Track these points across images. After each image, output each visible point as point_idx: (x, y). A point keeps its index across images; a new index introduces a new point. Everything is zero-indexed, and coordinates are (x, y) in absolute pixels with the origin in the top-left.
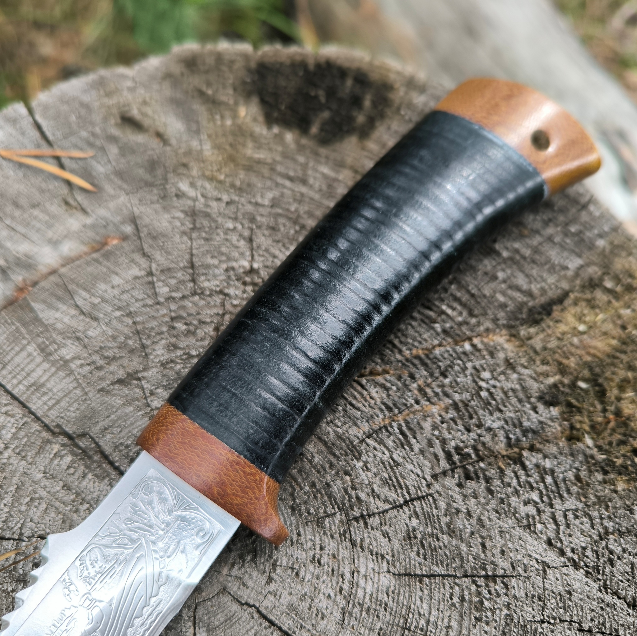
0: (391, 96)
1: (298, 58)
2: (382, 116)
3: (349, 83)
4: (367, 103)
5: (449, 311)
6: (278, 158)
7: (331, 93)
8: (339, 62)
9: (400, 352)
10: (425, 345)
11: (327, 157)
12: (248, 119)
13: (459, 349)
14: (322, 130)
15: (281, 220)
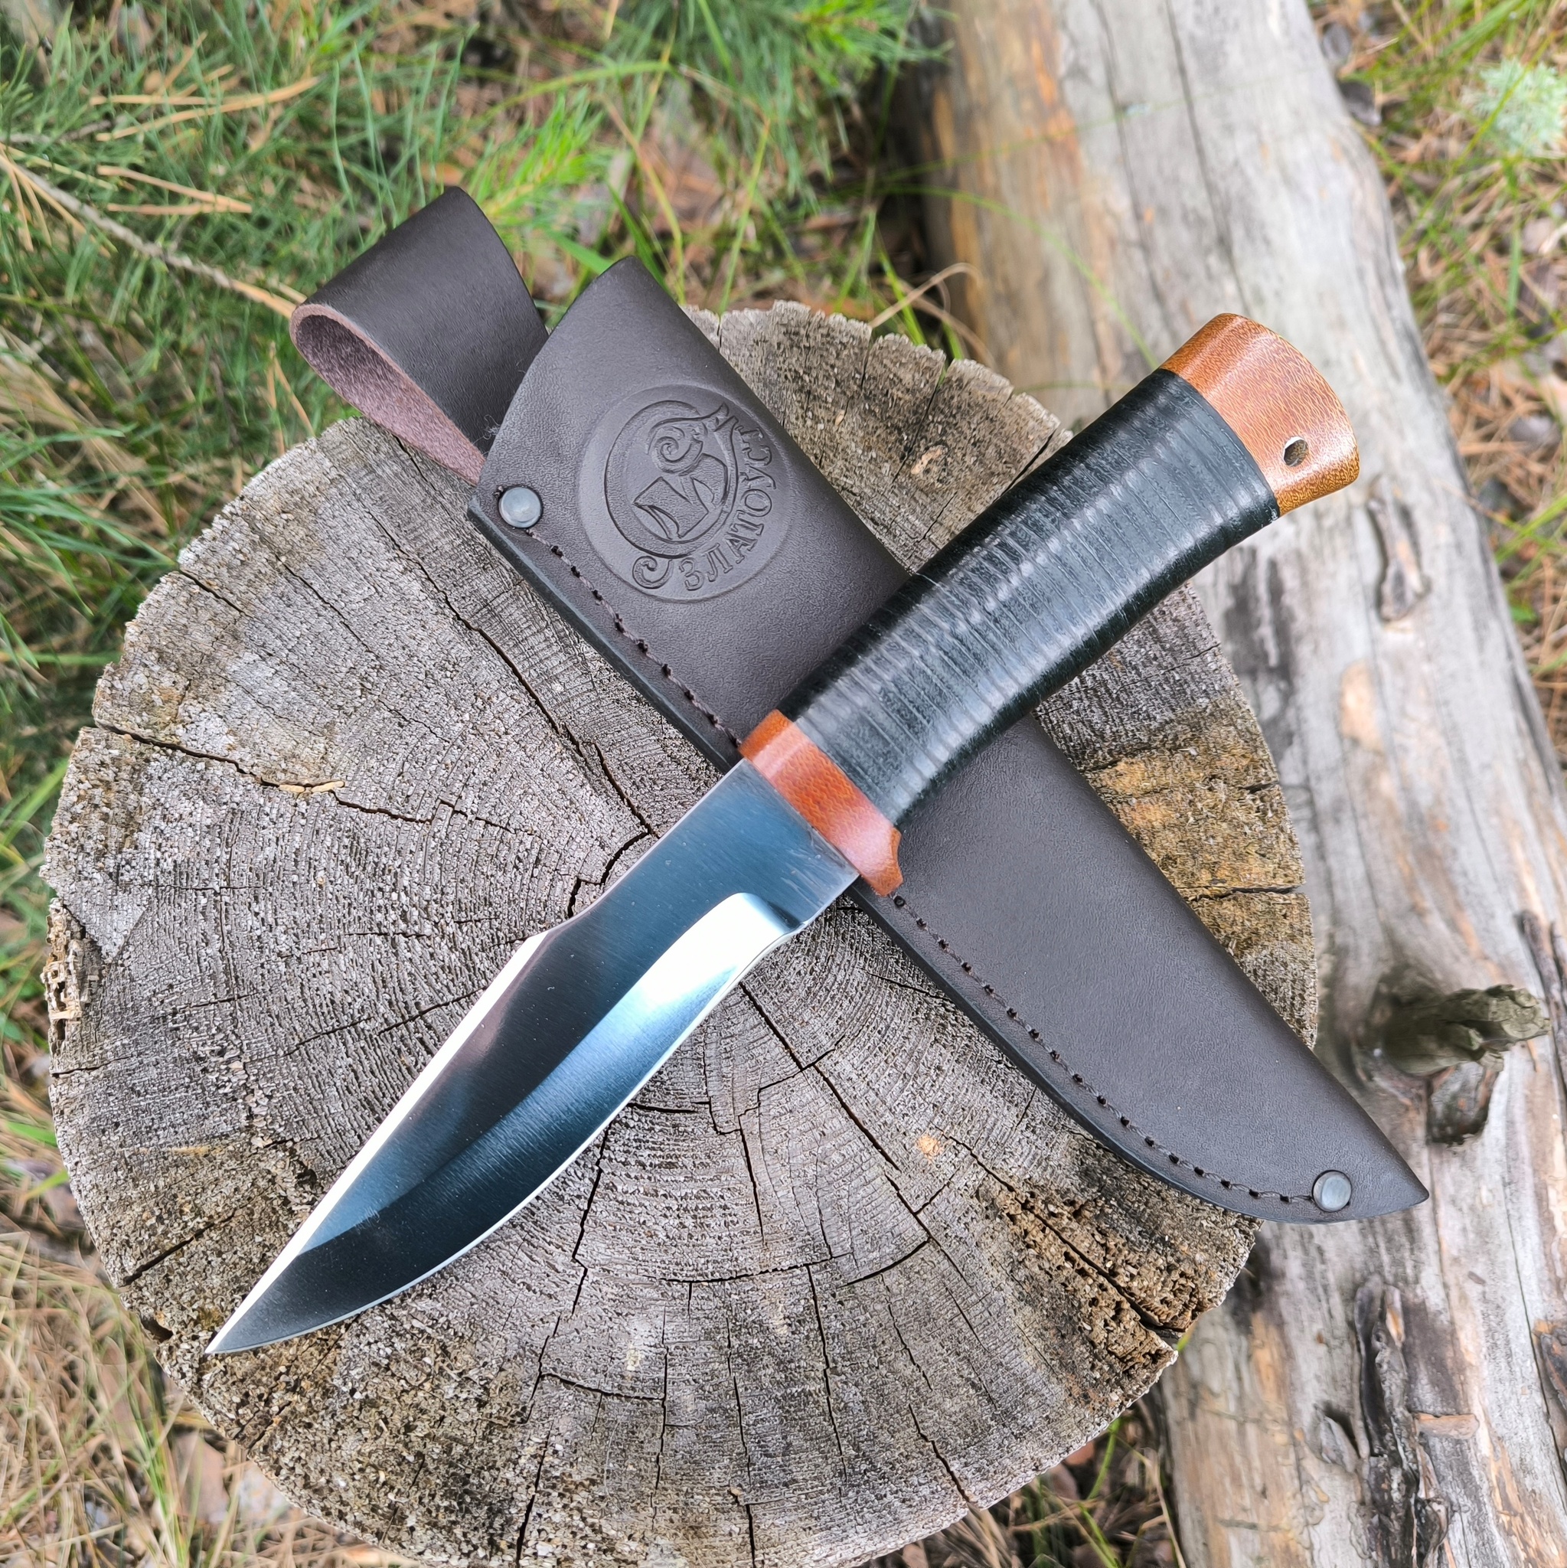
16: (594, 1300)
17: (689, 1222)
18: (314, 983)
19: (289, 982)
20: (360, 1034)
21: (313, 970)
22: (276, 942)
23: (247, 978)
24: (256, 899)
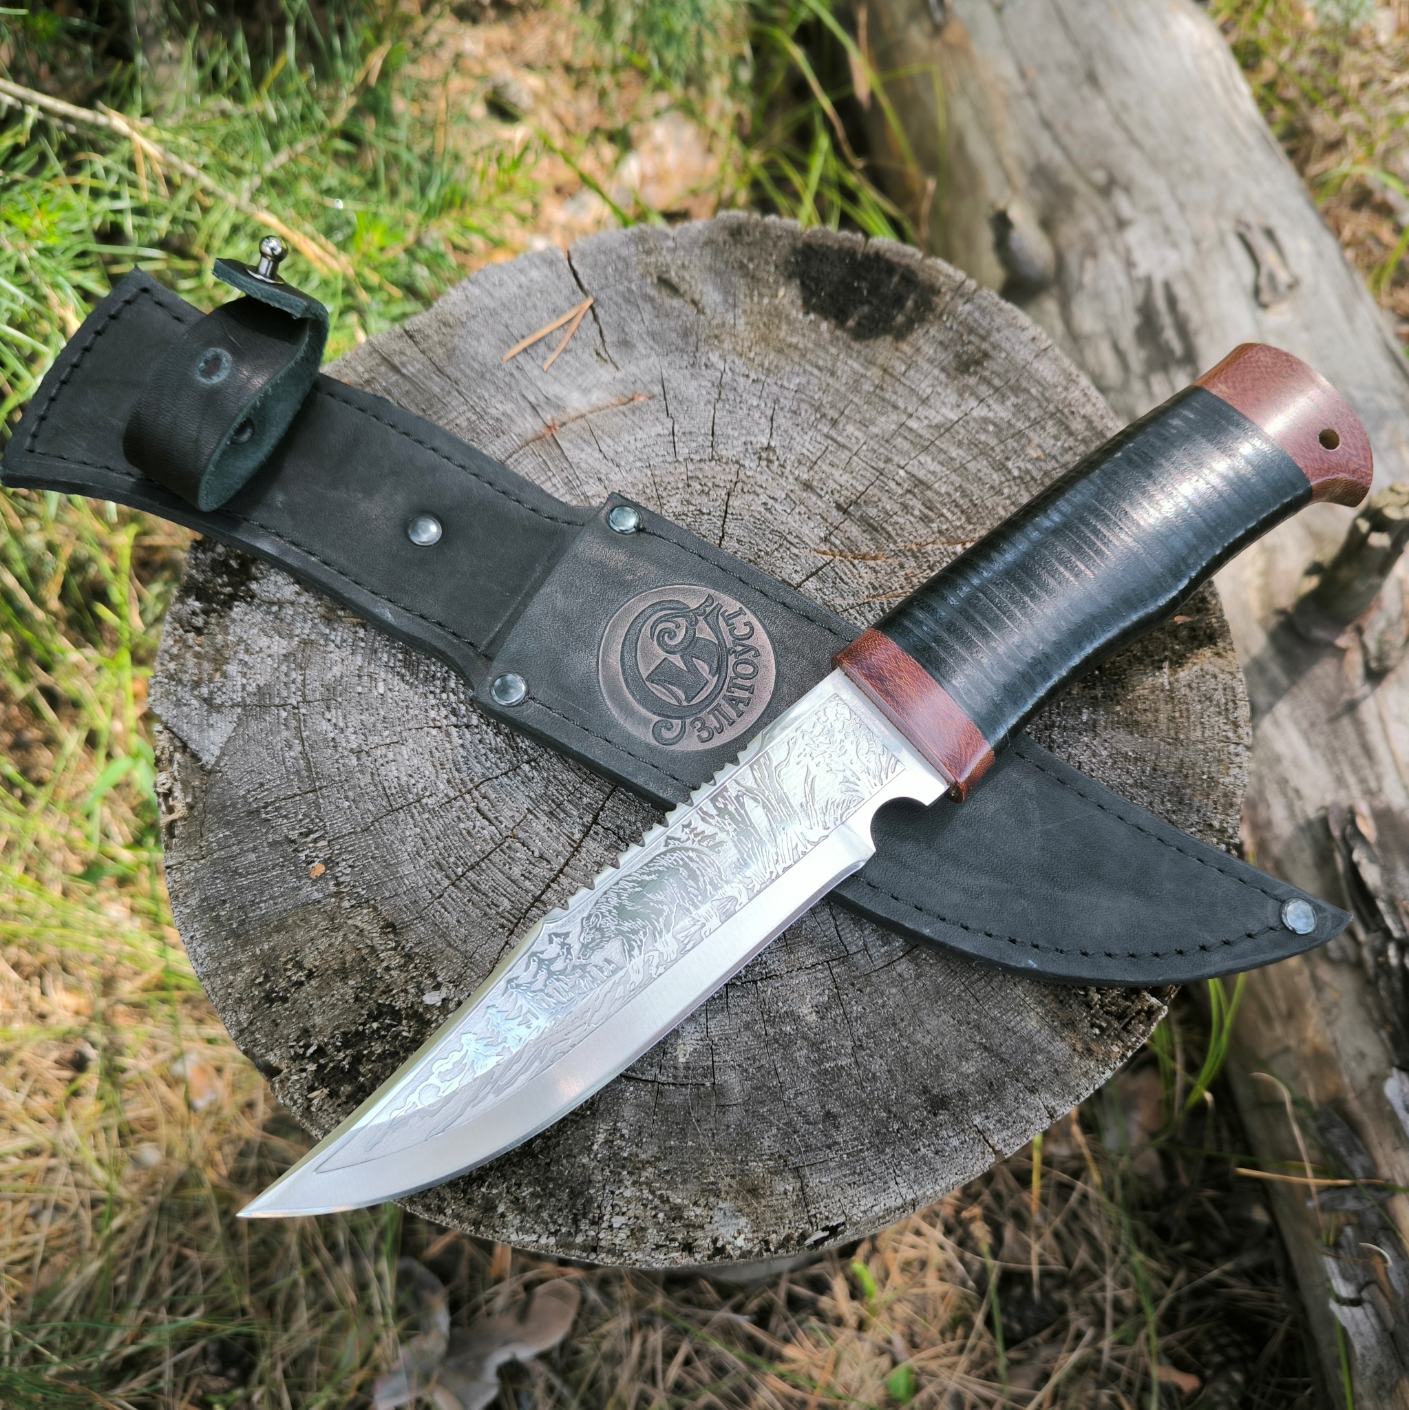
0: (936, 299)
1: (847, 244)
2: (922, 320)
3: (896, 279)
4: (910, 303)
5: (949, 515)
6: (810, 345)
7: (875, 288)
8: (888, 255)
9: (895, 542)
10: (919, 540)
11: (859, 352)
12: (785, 301)
13: (950, 549)
14: (859, 324)
15: (804, 406)
18: (383, 771)
19: (361, 772)
20: (424, 808)
21: (381, 761)
22: (348, 741)
23: (326, 772)
24: (328, 708)
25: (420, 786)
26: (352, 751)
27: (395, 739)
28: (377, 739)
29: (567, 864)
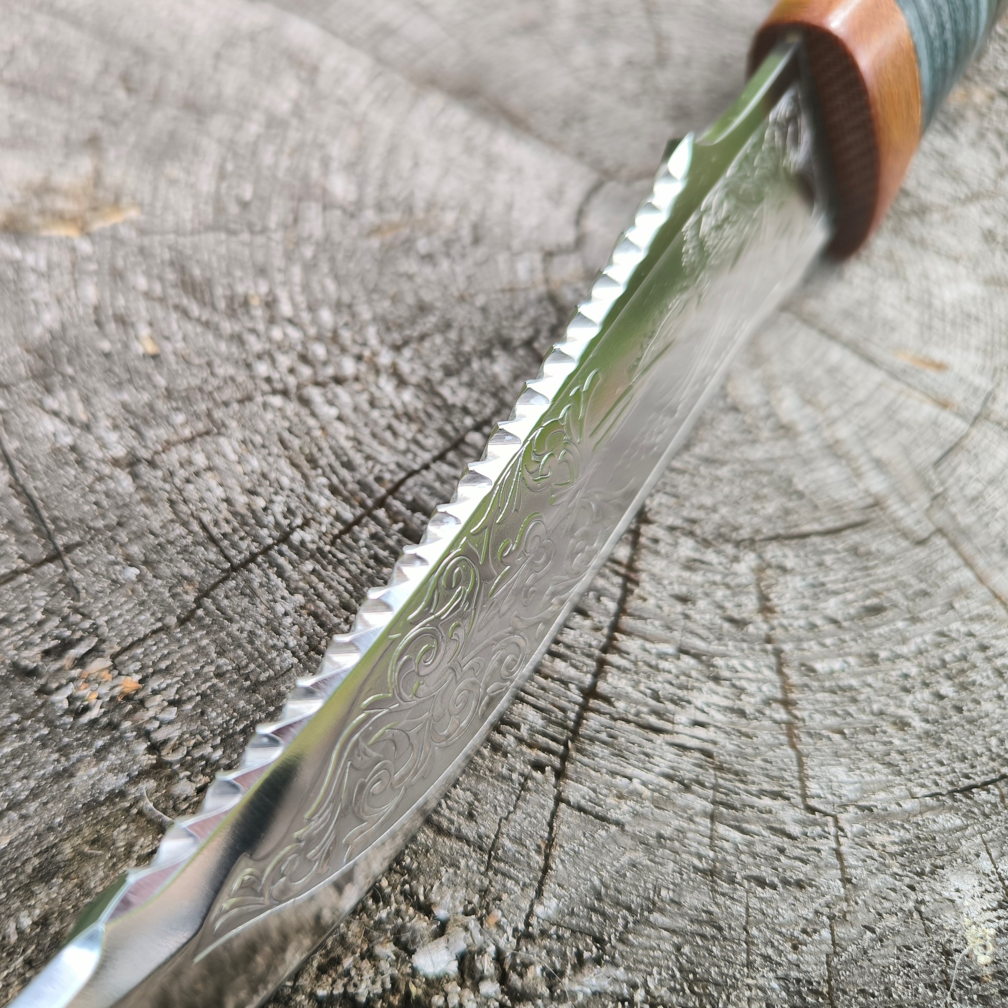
16: (873, 865)
17: (946, 688)
18: (191, 491)
19: (148, 501)
20: (300, 549)
21: (182, 473)
22: (103, 446)
23: (72, 514)
24: (49, 390)
25: (278, 508)
26: (116, 462)
27: (201, 426)
28: (163, 433)
29: (622, 610)
